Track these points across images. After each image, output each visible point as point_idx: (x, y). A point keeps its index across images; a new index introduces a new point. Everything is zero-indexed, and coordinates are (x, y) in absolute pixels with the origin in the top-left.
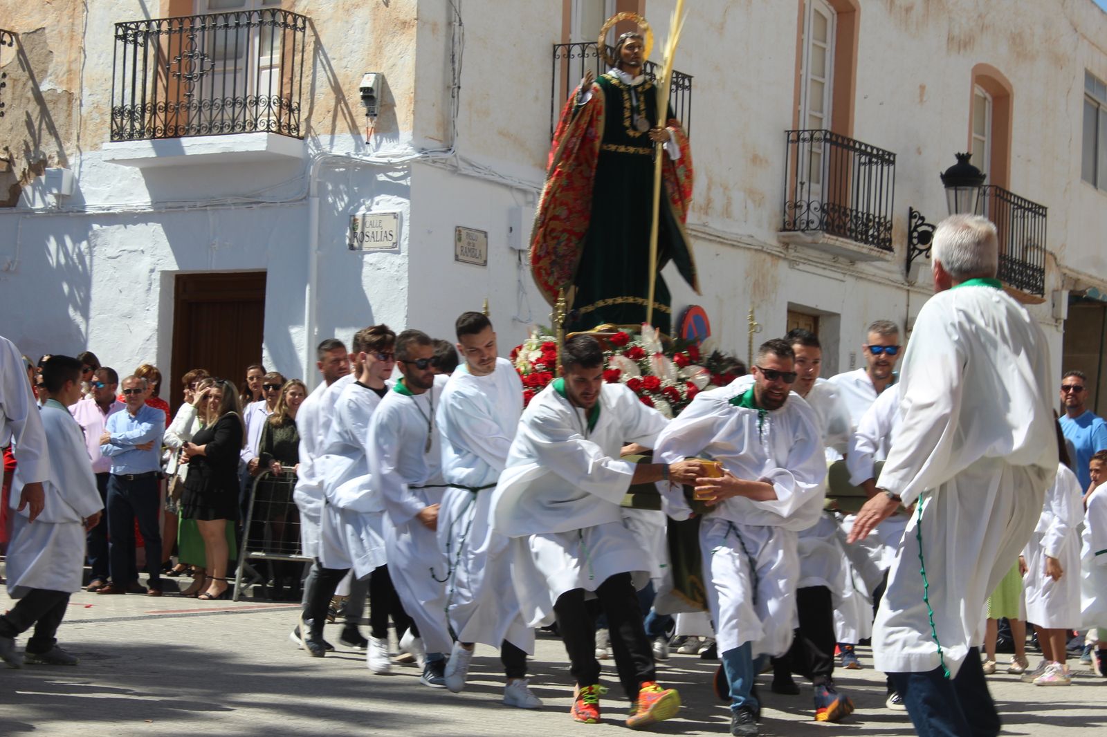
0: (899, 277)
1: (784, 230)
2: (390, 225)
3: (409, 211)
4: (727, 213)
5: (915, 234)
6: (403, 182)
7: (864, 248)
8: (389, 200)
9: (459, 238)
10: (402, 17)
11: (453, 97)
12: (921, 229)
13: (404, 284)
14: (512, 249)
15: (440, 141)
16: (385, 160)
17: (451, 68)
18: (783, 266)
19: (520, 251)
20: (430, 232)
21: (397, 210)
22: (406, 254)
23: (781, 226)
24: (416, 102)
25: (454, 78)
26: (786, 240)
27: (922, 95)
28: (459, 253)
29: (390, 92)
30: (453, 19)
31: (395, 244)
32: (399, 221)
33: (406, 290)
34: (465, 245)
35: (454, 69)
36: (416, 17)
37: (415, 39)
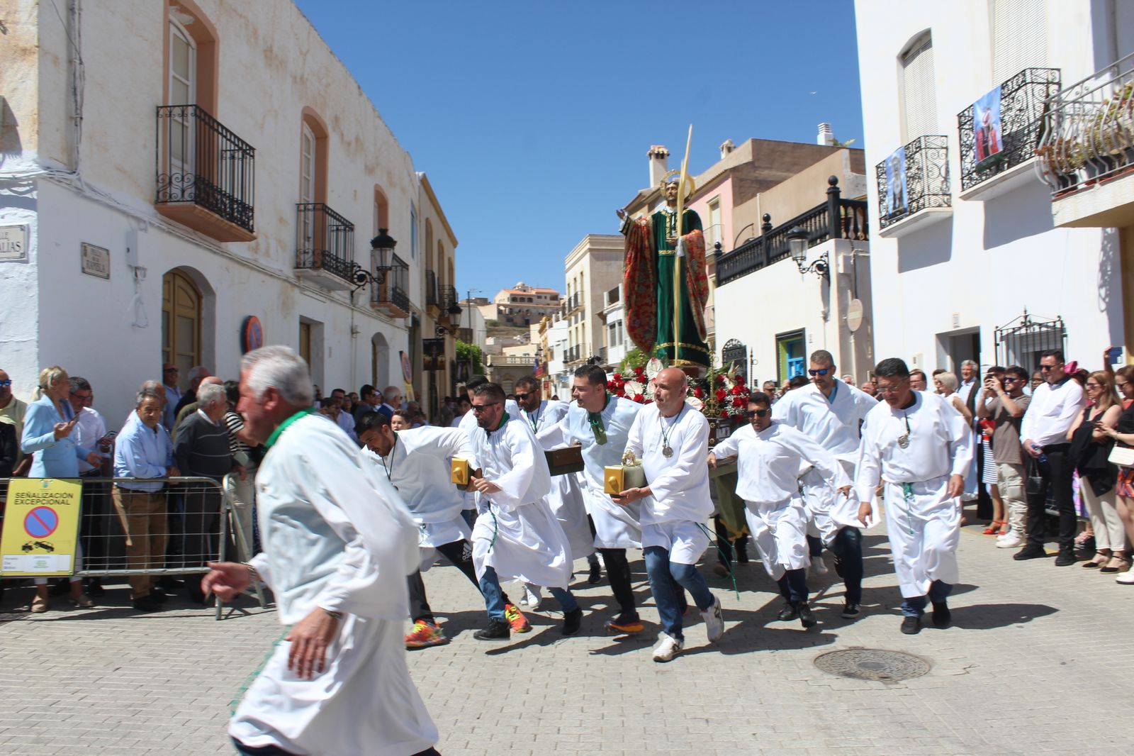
0: (348, 301)
1: (298, 268)
2: (17, 237)
3: (36, 223)
4: (267, 254)
5: (355, 276)
6: (28, 195)
7: (338, 279)
8: (15, 214)
9: (85, 253)
10: (22, 44)
11: (76, 125)
12: (358, 273)
13: (34, 291)
14: (130, 266)
15: (65, 164)
16: (10, 176)
17: (73, 100)
18: (297, 291)
19: (136, 268)
20: (57, 245)
21: (24, 222)
22: (35, 263)
23: (295, 265)
24: (40, 123)
25: (77, 109)
26: (299, 274)
27: (355, 195)
28: (85, 266)
29: (12, 114)
30: (74, 57)
31: (23, 255)
32: (26, 233)
33: (36, 298)
34: (91, 260)
35: (76, 101)
36: (37, 44)
37: (36, 65)
